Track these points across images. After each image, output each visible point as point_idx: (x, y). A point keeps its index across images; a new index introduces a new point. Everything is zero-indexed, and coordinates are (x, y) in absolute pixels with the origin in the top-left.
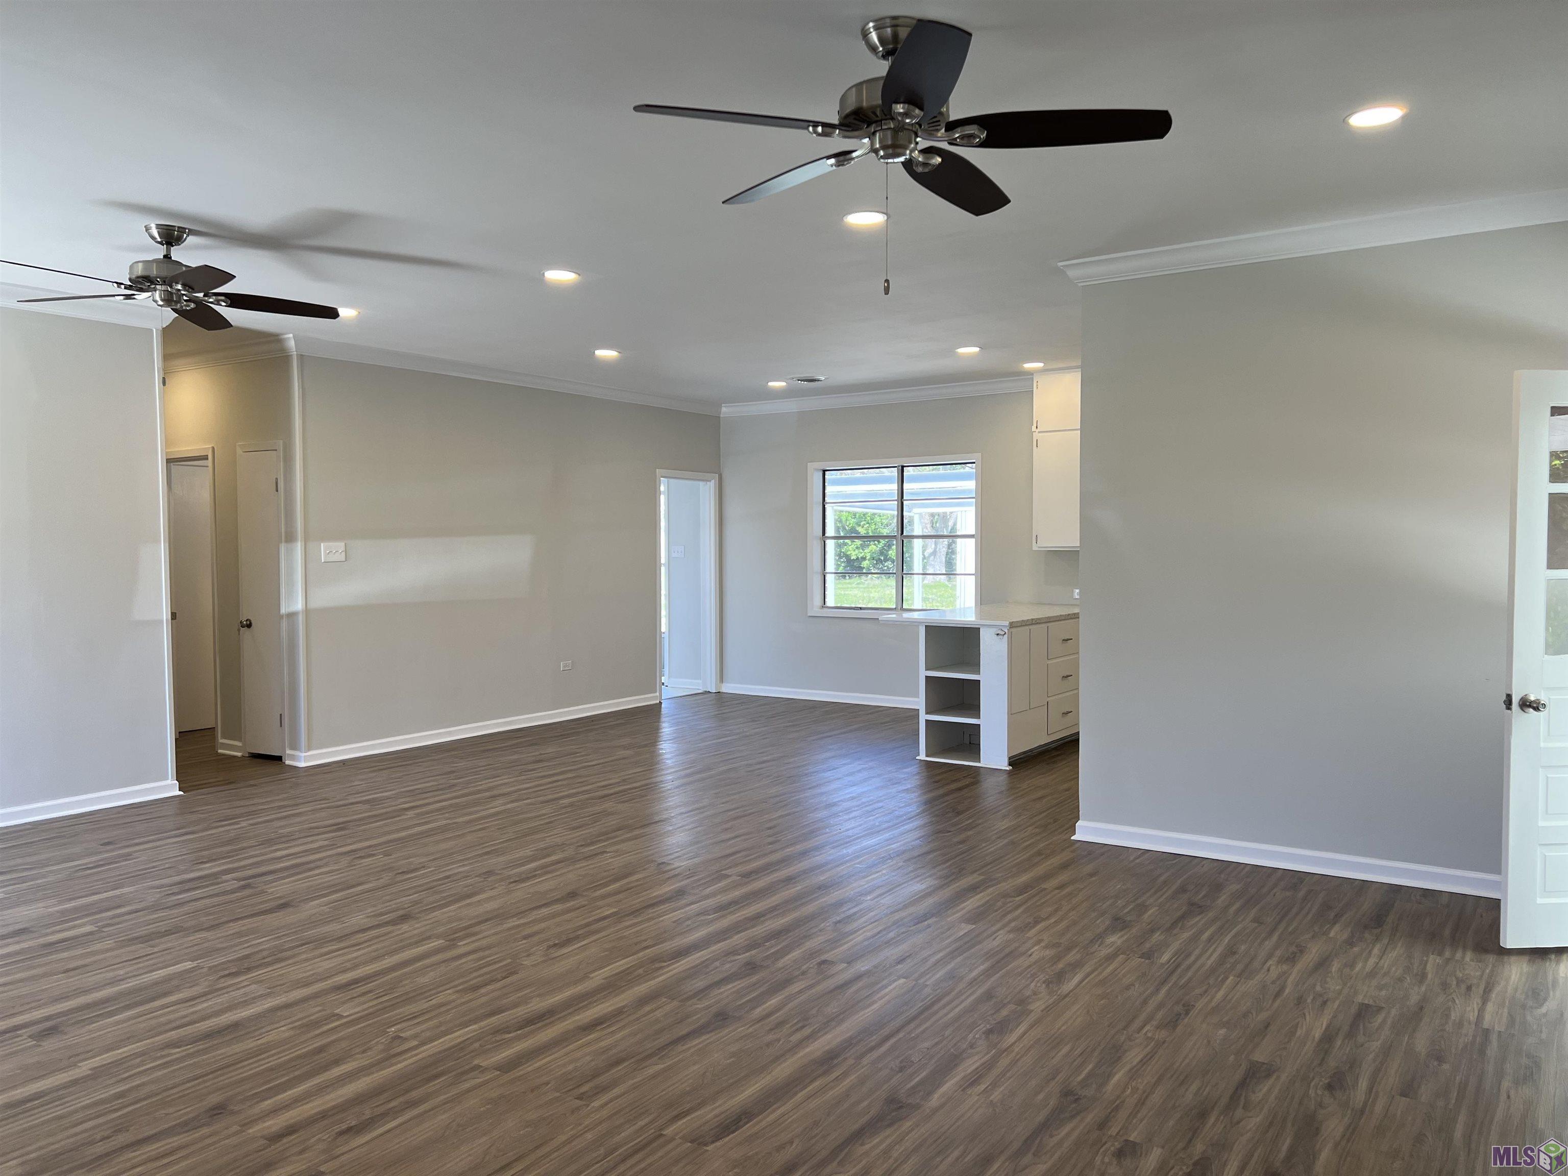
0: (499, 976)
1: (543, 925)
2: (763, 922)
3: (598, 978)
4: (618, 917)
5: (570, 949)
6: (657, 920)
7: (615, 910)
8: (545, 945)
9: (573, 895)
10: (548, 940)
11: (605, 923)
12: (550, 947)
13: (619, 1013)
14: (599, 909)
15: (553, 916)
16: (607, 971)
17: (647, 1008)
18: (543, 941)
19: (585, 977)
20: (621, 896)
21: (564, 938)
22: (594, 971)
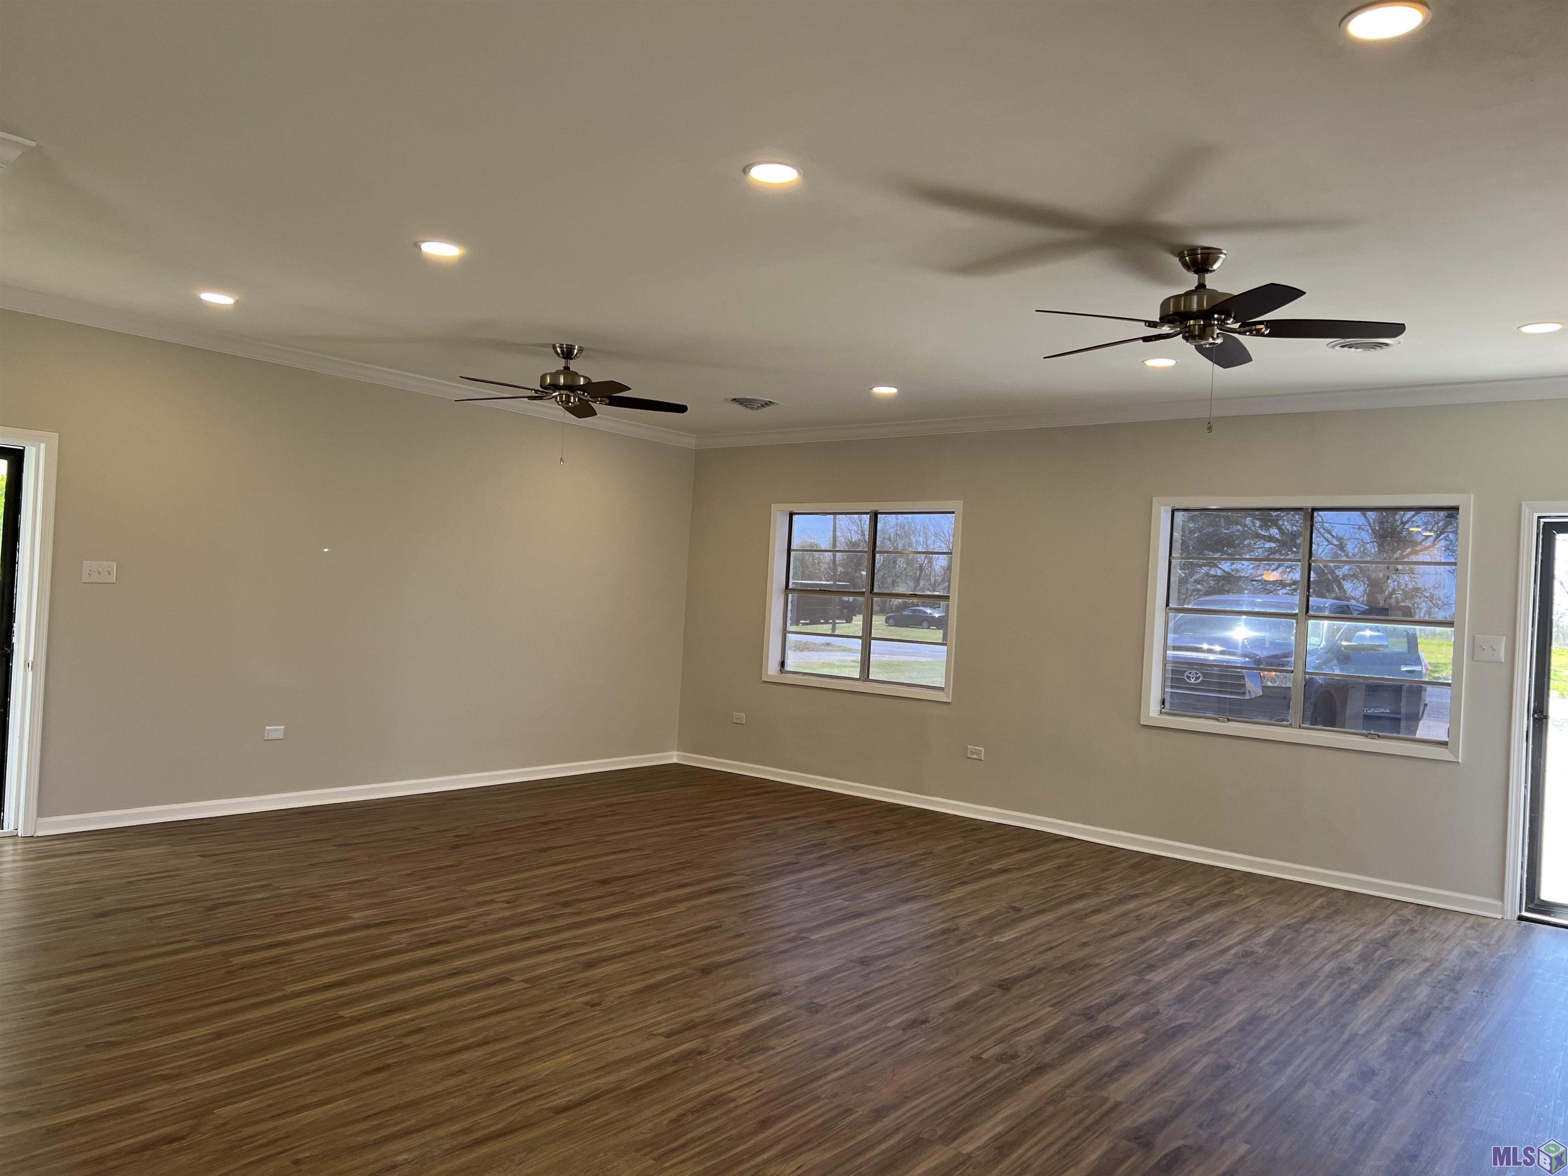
0: (752, 912)
1: (730, 943)
2: (529, 933)
3: (682, 907)
4: (660, 946)
5: (703, 925)
6: (624, 941)
7: (663, 952)
8: (722, 929)
9: (705, 971)
10: (722, 932)
11: (674, 942)
12: (720, 927)
13: (668, 890)
14: (680, 955)
15: (722, 951)
16: (673, 911)
17: (650, 890)
18: (725, 931)
19: (689, 909)
20: (658, 965)
21: (709, 933)
22: (684, 911)
